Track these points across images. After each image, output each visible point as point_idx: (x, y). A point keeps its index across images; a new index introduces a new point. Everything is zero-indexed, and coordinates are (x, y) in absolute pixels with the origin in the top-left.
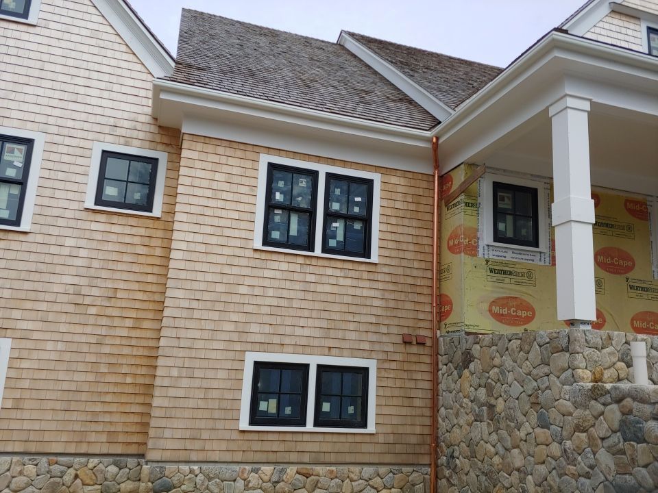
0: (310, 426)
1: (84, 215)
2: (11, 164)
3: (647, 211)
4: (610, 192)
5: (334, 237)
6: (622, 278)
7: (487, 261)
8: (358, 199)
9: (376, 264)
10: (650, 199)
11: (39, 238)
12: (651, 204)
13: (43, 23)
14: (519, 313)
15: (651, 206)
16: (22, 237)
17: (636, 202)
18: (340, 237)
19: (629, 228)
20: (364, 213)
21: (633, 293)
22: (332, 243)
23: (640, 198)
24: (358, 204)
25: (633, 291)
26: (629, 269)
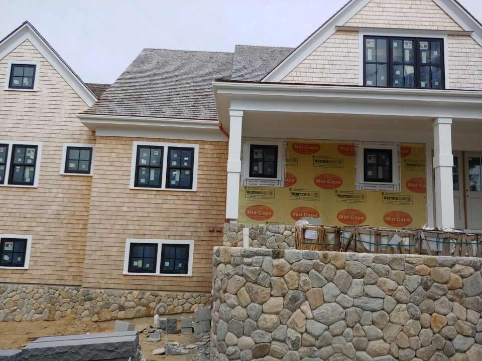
0: (158, 273)
1: (60, 178)
2: (29, 158)
3: (354, 151)
4: (328, 142)
5: (174, 179)
6: (333, 191)
7: (246, 187)
8: (186, 159)
9: (195, 192)
10: (357, 143)
11: (42, 190)
12: (358, 146)
13: (40, 90)
14: (264, 213)
15: (357, 147)
16: (34, 190)
17: (346, 146)
18: (177, 179)
19: (340, 162)
20: (190, 166)
21: (340, 199)
22: (173, 182)
23: (350, 143)
24: (186, 161)
25: (340, 198)
26: (339, 185)
